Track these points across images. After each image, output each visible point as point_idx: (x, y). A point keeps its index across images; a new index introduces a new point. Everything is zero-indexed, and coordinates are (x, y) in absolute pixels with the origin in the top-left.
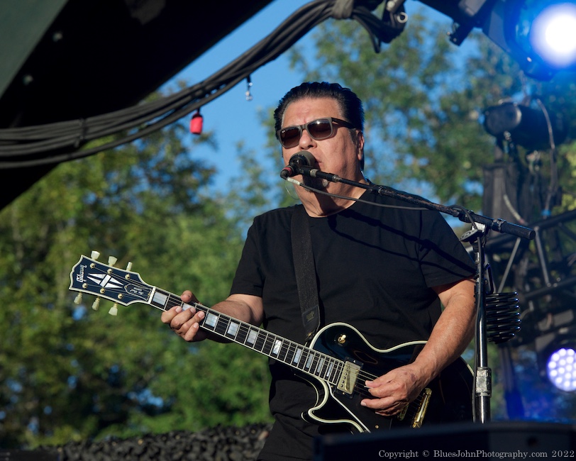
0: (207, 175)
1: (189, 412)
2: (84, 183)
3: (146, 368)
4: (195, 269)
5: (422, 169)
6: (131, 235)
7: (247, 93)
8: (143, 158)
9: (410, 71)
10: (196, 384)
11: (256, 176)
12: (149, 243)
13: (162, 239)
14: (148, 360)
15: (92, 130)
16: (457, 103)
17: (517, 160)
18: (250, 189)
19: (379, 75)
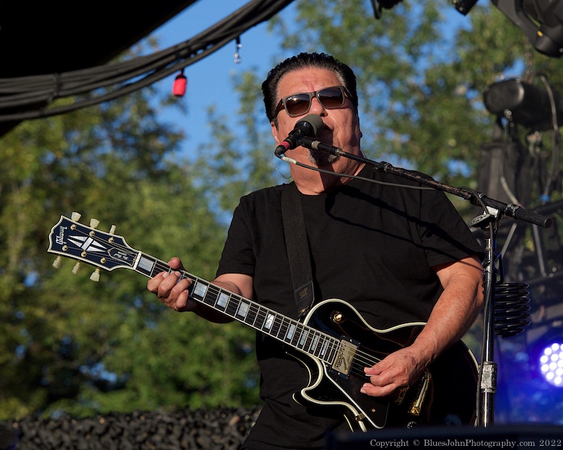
0: (174, 139)
1: (144, 390)
2: (42, 142)
3: (101, 342)
4: (157, 240)
5: (404, 146)
6: (90, 200)
7: (236, 55)
8: (107, 118)
9: (395, 40)
10: (153, 361)
11: (227, 144)
12: (108, 210)
13: (123, 206)
14: (102, 333)
15: (66, 86)
16: (444, 76)
17: (516, 140)
18: (219, 157)
19: (362, 42)
